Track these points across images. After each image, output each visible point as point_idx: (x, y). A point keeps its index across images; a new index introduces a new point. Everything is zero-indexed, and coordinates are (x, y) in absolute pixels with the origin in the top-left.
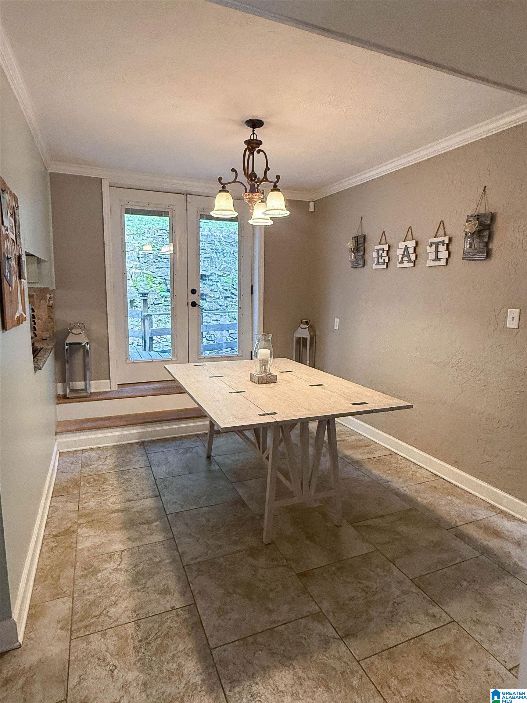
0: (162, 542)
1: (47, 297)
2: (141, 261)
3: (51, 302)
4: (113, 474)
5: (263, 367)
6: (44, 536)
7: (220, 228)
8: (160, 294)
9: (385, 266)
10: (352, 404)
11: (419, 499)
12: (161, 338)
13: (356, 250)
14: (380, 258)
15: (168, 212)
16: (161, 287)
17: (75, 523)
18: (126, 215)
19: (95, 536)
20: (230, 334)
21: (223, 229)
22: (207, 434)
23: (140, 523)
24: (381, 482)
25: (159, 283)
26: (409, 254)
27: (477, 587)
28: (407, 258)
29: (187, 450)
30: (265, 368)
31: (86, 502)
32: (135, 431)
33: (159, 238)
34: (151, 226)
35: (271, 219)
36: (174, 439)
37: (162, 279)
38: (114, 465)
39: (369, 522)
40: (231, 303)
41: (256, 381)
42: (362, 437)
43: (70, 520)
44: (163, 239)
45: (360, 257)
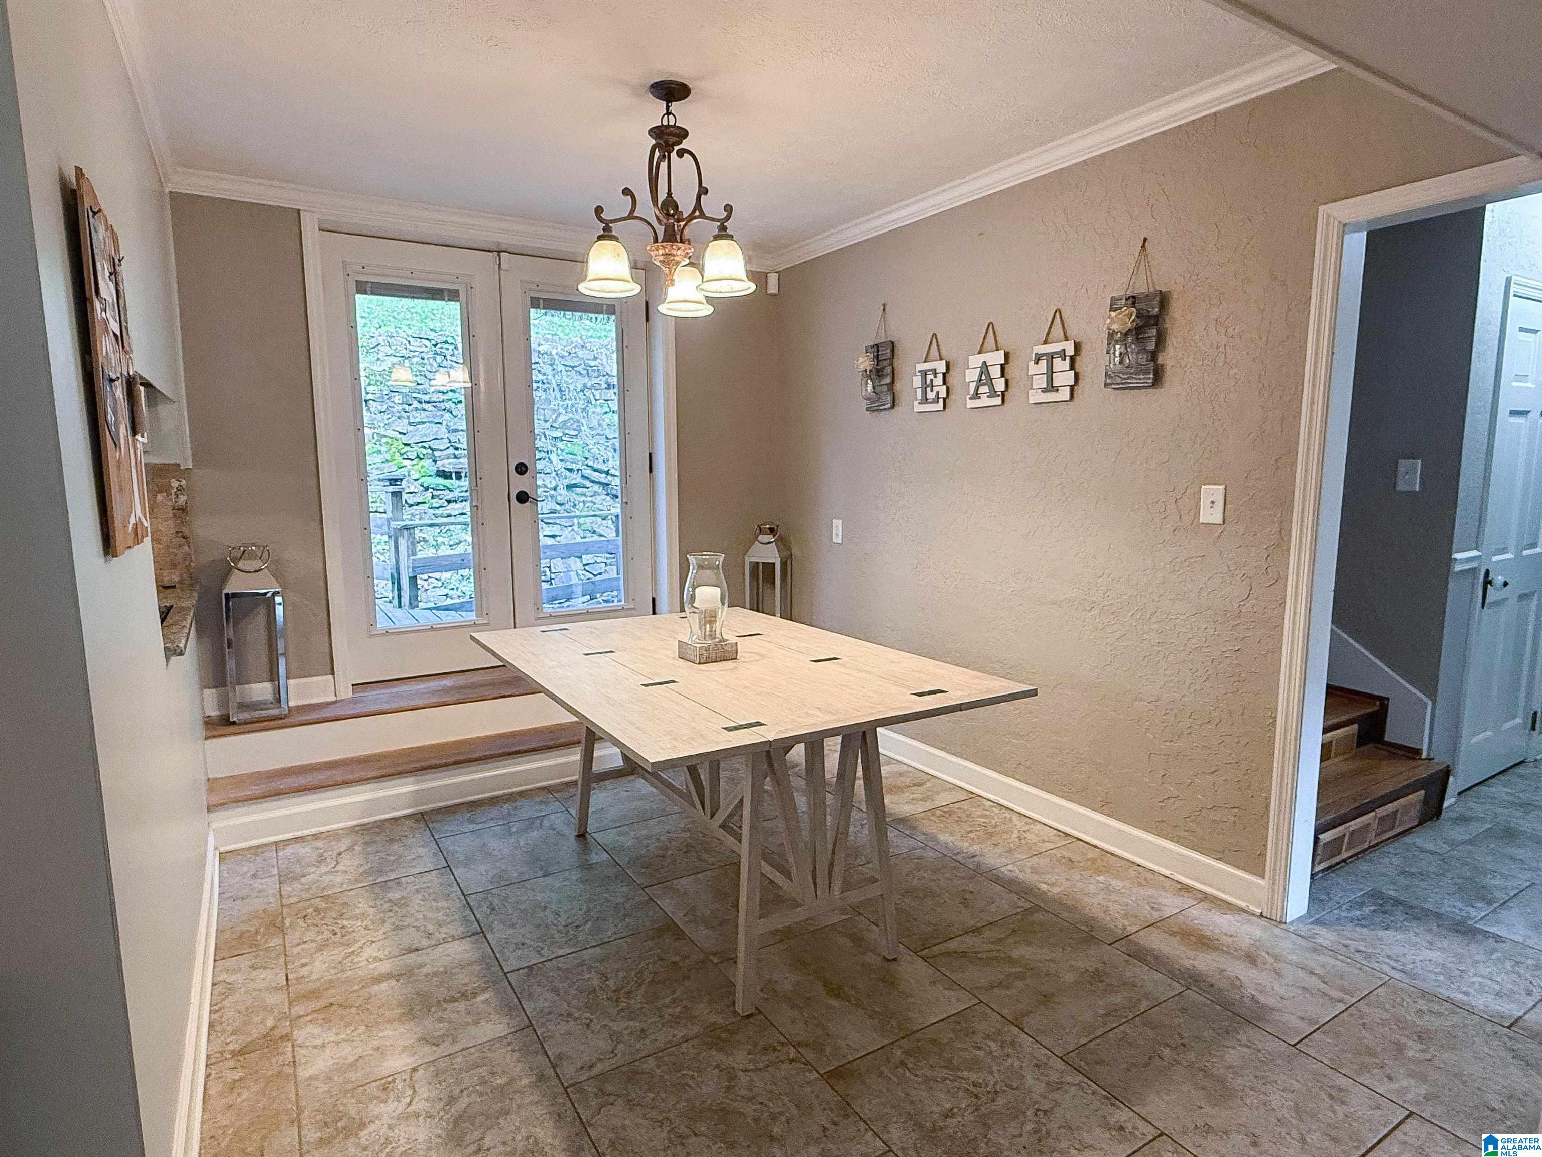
0: (505, 1037)
1: (172, 487)
2: (373, 409)
3: (183, 499)
4: (362, 891)
5: (708, 626)
6: (208, 1057)
7: (550, 337)
8: (420, 482)
9: (940, 406)
10: (915, 694)
11: (1044, 887)
12: (430, 580)
13: (877, 373)
14: (928, 389)
15: (457, 292)
16: (422, 467)
17: (285, 1017)
18: (358, 296)
19: (338, 1043)
20: (584, 565)
21: (556, 338)
22: (575, 783)
23: (445, 1001)
24: (959, 858)
25: (418, 457)
26: (991, 379)
27: (1191, 1056)
28: (986, 387)
29: (530, 823)
30: (711, 628)
31: (303, 965)
32: (405, 788)
33: (414, 356)
34: (393, 331)
35: (709, 300)
36: (494, 801)
37: (425, 448)
38: (361, 870)
39: (953, 945)
40: (583, 498)
41: (692, 658)
42: (905, 768)
43: (271, 1011)
44: (423, 359)
45: (886, 388)
